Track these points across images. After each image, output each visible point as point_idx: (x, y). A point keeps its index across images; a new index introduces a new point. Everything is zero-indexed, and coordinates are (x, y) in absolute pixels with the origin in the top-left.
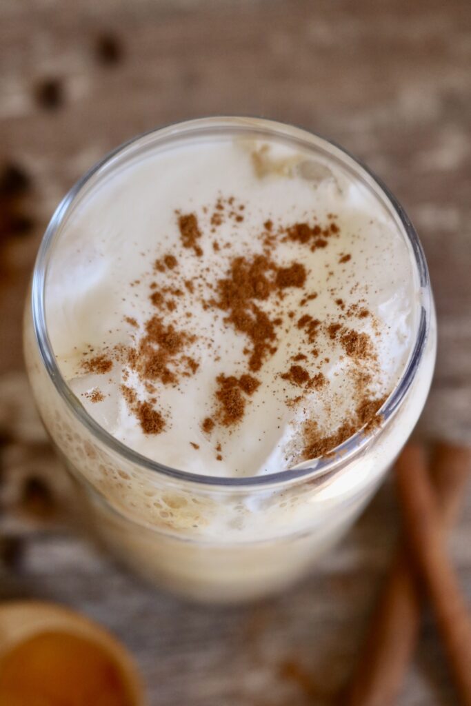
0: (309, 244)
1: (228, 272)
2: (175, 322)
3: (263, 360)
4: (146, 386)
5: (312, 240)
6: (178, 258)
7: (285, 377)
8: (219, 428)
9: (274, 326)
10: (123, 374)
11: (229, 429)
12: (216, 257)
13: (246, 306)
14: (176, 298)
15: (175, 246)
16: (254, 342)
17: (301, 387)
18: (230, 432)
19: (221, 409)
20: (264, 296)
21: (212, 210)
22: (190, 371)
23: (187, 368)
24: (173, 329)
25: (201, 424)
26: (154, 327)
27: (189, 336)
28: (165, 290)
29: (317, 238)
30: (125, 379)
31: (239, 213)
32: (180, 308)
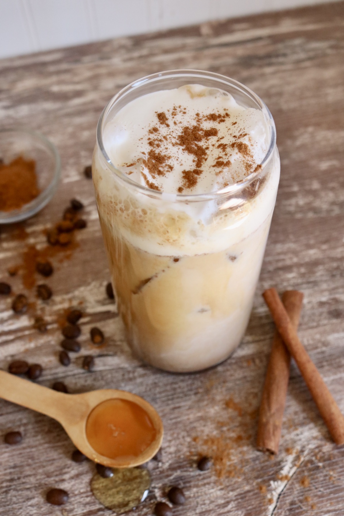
0: (217, 121)
1: (182, 132)
2: (161, 151)
3: (202, 164)
4: (152, 176)
5: (218, 120)
6: (159, 128)
7: (214, 166)
8: (186, 190)
9: (205, 150)
10: (142, 168)
11: (191, 189)
12: (176, 127)
13: (192, 144)
14: (160, 142)
15: (157, 124)
16: (197, 157)
17: (221, 167)
18: (192, 190)
19: (186, 182)
20: (200, 140)
21: (171, 111)
22: (170, 170)
23: (168, 169)
24: (160, 154)
25: (177, 190)
26: (152, 154)
27: (168, 156)
28: (154, 140)
29: (220, 119)
30: (143, 170)
31: (184, 111)
32: (162, 146)
